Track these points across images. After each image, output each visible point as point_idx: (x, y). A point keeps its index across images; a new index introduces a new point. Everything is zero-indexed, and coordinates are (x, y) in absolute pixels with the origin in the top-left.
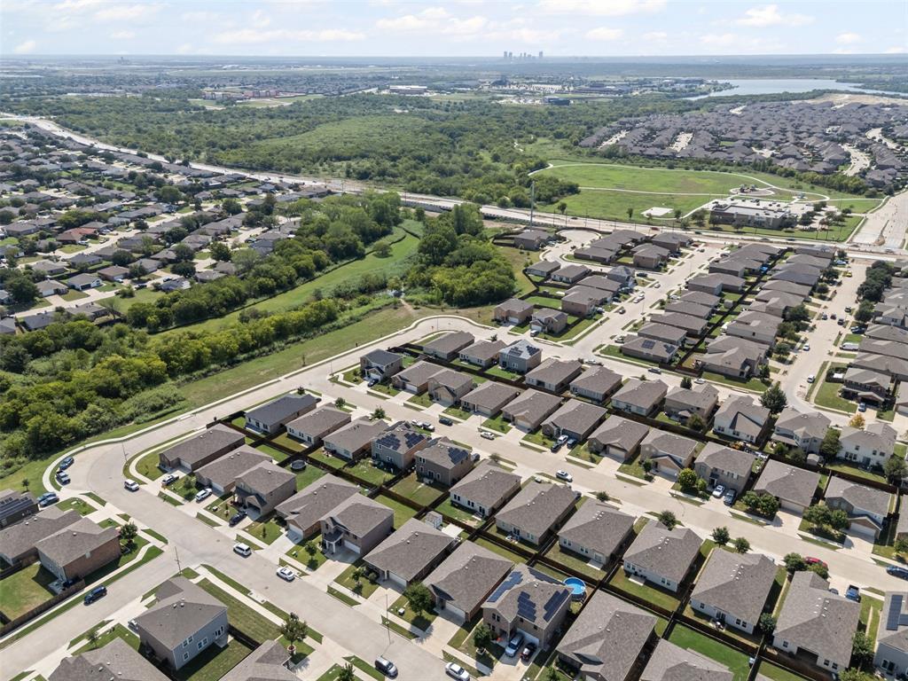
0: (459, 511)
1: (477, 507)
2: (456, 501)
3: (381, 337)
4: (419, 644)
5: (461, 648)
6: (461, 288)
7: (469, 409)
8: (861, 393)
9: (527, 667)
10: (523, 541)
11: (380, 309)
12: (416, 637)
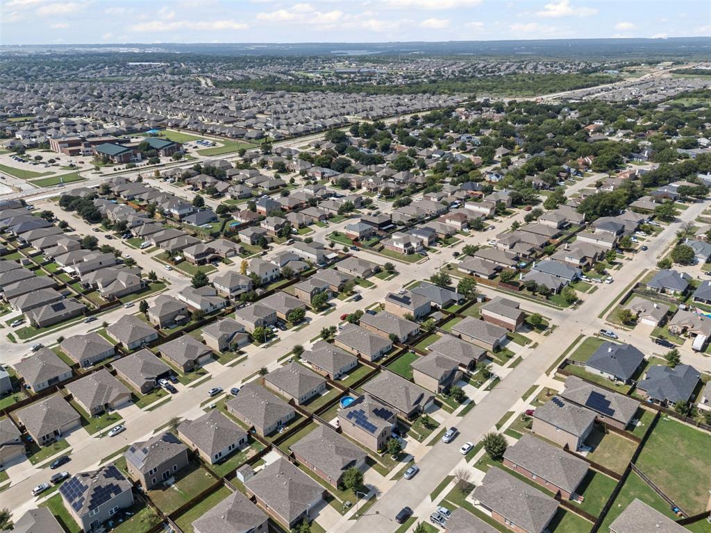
0: (230, 460)
1: (237, 444)
2: (219, 458)
4: (383, 494)
5: (389, 469)
7: (52, 439)
8: (207, 258)
9: (409, 437)
12: (375, 496)
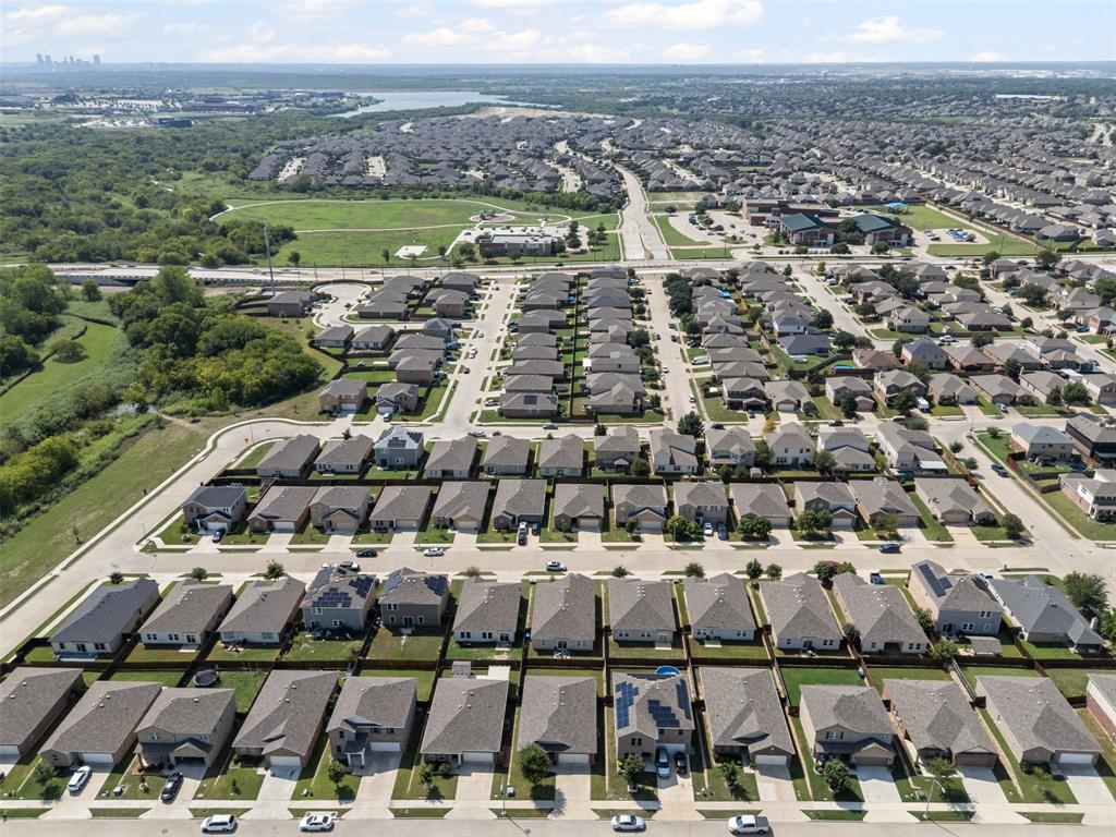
0: (475, 650)
1: (496, 636)
2: (465, 639)
3: (174, 471)
4: (561, 817)
5: (608, 797)
6: (250, 382)
7: (385, 528)
8: (745, 401)
9: (690, 779)
10: (573, 652)
11: (136, 434)
12: (550, 811)
